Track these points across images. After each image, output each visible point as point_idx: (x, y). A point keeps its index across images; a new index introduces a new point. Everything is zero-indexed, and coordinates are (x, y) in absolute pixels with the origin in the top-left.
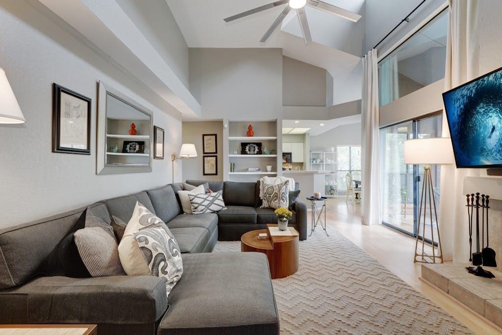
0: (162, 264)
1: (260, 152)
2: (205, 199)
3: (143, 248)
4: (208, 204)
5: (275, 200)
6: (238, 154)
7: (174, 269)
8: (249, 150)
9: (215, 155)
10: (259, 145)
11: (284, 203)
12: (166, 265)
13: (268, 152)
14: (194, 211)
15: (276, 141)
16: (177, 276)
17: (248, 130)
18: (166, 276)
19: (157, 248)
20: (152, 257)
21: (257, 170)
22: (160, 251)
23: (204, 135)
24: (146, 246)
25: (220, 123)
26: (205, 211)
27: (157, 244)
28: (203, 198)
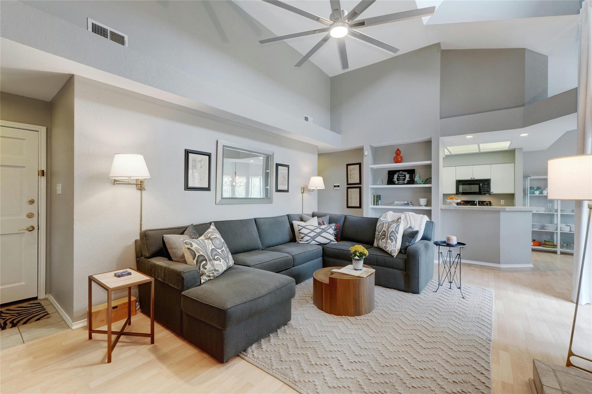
0: (204, 262)
1: (412, 181)
2: (312, 231)
3: (188, 248)
4: (314, 236)
5: (383, 239)
6: (383, 184)
7: (212, 268)
8: (398, 180)
9: (358, 186)
10: (411, 172)
11: (392, 244)
12: (206, 264)
13: (420, 181)
14: (300, 241)
15: (429, 167)
16: (213, 273)
17: (395, 155)
18: (205, 271)
19: (199, 251)
20: (196, 256)
21: (406, 204)
22: (201, 253)
23: (348, 165)
24: (191, 248)
25: (360, 151)
26: (310, 242)
27: (199, 248)
28: (310, 230)
